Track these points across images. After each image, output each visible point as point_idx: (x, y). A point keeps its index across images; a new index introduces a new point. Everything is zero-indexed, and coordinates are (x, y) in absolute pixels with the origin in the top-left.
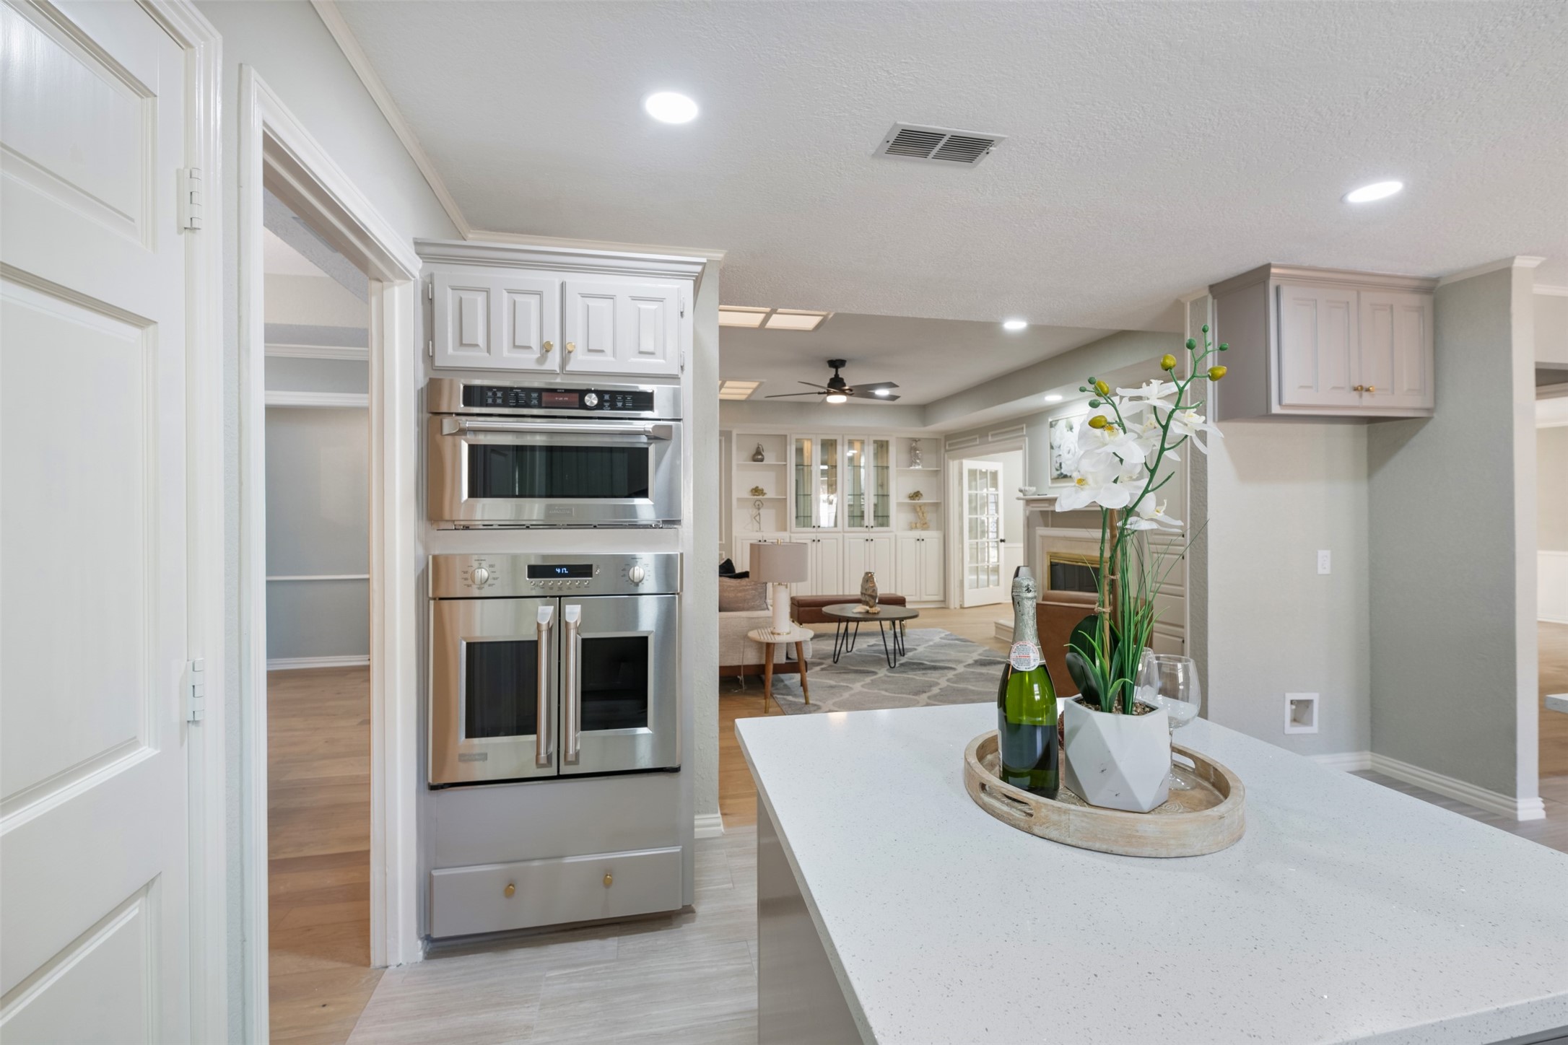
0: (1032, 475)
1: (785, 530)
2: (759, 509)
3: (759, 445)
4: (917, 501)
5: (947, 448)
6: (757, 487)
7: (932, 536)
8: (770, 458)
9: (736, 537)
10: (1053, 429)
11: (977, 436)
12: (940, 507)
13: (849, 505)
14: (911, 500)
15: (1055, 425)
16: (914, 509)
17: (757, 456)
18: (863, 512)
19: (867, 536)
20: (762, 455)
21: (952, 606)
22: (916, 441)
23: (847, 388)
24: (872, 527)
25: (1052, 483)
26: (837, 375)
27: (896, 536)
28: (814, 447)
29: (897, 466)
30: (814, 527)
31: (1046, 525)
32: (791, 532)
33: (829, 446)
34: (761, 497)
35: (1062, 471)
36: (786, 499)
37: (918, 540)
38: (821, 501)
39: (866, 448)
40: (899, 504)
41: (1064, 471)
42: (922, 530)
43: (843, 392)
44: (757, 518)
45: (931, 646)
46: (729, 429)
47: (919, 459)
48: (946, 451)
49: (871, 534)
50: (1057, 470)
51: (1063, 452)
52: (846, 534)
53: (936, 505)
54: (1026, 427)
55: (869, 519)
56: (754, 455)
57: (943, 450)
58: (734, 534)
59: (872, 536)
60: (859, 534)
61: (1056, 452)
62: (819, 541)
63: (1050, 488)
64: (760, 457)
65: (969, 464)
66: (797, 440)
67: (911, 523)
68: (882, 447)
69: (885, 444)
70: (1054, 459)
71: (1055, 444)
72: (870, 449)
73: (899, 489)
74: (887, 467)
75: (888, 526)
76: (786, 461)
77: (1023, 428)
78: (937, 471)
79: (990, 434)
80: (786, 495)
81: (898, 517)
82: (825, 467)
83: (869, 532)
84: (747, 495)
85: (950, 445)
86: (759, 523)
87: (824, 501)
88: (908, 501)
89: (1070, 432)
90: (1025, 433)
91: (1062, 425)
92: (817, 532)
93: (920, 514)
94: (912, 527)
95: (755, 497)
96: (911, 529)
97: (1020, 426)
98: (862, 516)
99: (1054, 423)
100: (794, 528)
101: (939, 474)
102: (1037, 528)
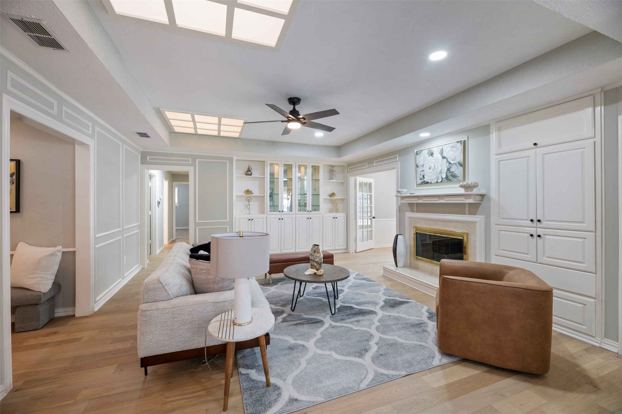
0: (402, 182)
1: (264, 213)
2: (249, 202)
3: (249, 166)
4: (333, 198)
5: (349, 170)
6: (248, 190)
7: (341, 216)
8: (256, 173)
9: (235, 217)
10: (418, 155)
11: (367, 163)
12: (345, 201)
13: (299, 200)
14: (330, 197)
15: (420, 153)
16: (332, 202)
17: (249, 172)
18: (306, 203)
19: (308, 216)
20: (251, 172)
21: (351, 252)
22: (333, 167)
23: (301, 117)
24: (311, 211)
25: (417, 187)
26: (294, 109)
27: (323, 215)
28: (280, 168)
29: (323, 180)
30: (280, 211)
31: (412, 211)
32: (267, 215)
33: (288, 169)
34: (250, 195)
35: (425, 180)
36: (264, 196)
37: (334, 218)
38: (284, 198)
39: (308, 169)
40: (324, 199)
41: (426, 179)
42: (336, 213)
43: (298, 120)
44: (248, 207)
45: (350, 286)
46: (232, 157)
47: (334, 176)
48: (348, 172)
49: (310, 215)
50: (421, 179)
51: (426, 168)
52: (297, 215)
53: (342, 200)
54: (398, 156)
55: (309, 207)
56: (247, 172)
57: (346, 172)
58: (234, 216)
59: (311, 216)
60: (304, 215)
61: (420, 169)
62: (282, 219)
63: (415, 190)
64: (250, 173)
65: (360, 179)
66: (271, 164)
67: (330, 209)
68: (316, 169)
69: (317, 168)
70: (419, 173)
71: (420, 164)
72: (310, 170)
73: (324, 191)
74: (318, 180)
75: (318, 210)
76: (264, 175)
77: (396, 157)
78: (343, 182)
79: (374, 162)
80: (264, 194)
81: (324, 206)
82: (286, 180)
83: (309, 214)
84: (242, 193)
85: (350, 169)
86: (249, 210)
87: (285, 198)
88: (329, 198)
89: (431, 157)
90: (397, 160)
91: (425, 153)
92: (281, 214)
93: (335, 204)
94: (331, 211)
95: (247, 195)
96: (330, 212)
97: (395, 156)
98: (305, 205)
99: (419, 152)
100: (269, 213)
101: (344, 184)
102: (406, 213)
